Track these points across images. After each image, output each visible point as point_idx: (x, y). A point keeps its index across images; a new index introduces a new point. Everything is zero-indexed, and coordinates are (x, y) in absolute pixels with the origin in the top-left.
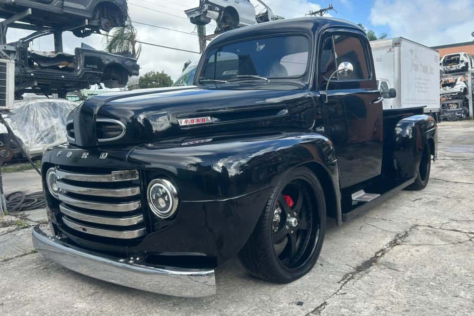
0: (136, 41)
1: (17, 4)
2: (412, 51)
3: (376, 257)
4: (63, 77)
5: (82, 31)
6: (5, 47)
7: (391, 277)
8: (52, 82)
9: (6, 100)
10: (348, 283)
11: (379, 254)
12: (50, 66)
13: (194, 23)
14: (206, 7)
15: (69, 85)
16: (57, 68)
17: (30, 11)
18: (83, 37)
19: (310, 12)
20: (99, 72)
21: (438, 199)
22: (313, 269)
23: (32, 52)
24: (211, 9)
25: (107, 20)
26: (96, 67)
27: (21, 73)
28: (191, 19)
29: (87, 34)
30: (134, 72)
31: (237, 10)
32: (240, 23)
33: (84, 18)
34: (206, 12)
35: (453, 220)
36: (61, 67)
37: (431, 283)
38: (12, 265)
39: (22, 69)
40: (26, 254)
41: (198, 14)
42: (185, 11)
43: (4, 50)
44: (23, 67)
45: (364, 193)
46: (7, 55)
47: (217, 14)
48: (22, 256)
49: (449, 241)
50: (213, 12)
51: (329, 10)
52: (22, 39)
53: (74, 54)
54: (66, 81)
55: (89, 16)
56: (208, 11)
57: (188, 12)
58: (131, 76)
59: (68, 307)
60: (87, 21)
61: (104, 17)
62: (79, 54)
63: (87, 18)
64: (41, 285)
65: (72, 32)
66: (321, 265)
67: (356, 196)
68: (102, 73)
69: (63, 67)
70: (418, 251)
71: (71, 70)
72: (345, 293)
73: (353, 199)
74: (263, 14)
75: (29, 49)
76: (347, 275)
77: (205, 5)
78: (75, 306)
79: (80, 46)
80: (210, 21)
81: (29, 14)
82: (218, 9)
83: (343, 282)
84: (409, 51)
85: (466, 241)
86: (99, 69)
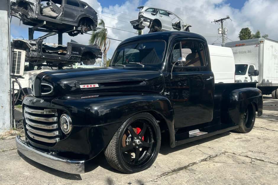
0: (107, 38)
1: (38, 19)
2: (272, 47)
3: (188, 166)
4: (60, 58)
5: (73, 33)
6: (31, 42)
7: (188, 176)
8: (54, 61)
9: (20, 71)
10: (162, 177)
11: (191, 165)
12: (54, 52)
13: (135, 29)
14: (142, 19)
15: (64, 63)
16: (57, 53)
17: (45, 23)
18: (73, 36)
19: (215, 20)
20: (80, 56)
21: (252, 139)
22: (149, 169)
23: (45, 45)
24: (145, 20)
25: (86, 27)
26: (78, 53)
27: (38, 55)
28: (134, 26)
29: (76, 34)
30: (99, 56)
31: (161, 21)
32: (162, 28)
33: (73, 26)
34: (142, 22)
35: (250, 151)
36: (59, 52)
37: (208, 181)
38: (6, 153)
39: (39, 53)
40: (14, 149)
41: (137, 23)
42: (130, 22)
43: (30, 43)
44: (39, 52)
45: (199, 131)
46: (31, 46)
47: (148, 23)
48: (12, 150)
49: (237, 161)
50: (146, 23)
51: (226, 19)
52: (39, 38)
53: (67, 46)
54: (62, 60)
55: (76, 25)
56: (143, 22)
57: (132, 22)
58: (97, 58)
59: (20, 174)
60: (75, 27)
61: (84, 25)
62: (69, 45)
63: (75, 26)
64: (14, 163)
65: (68, 34)
66: (155, 167)
67: (192, 132)
68: (81, 56)
69: (60, 53)
70: (214, 165)
71: (65, 54)
72: (157, 181)
73: (190, 134)
74: (177, 23)
75: (43, 43)
76: (165, 173)
77: (141, 19)
78: (24, 173)
79: (70, 42)
80: (144, 28)
81: (45, 24)
82: (149, 21)
83: (160, 176)
84: (271, 46)
85: (248, 163)
86: (79, 54)
